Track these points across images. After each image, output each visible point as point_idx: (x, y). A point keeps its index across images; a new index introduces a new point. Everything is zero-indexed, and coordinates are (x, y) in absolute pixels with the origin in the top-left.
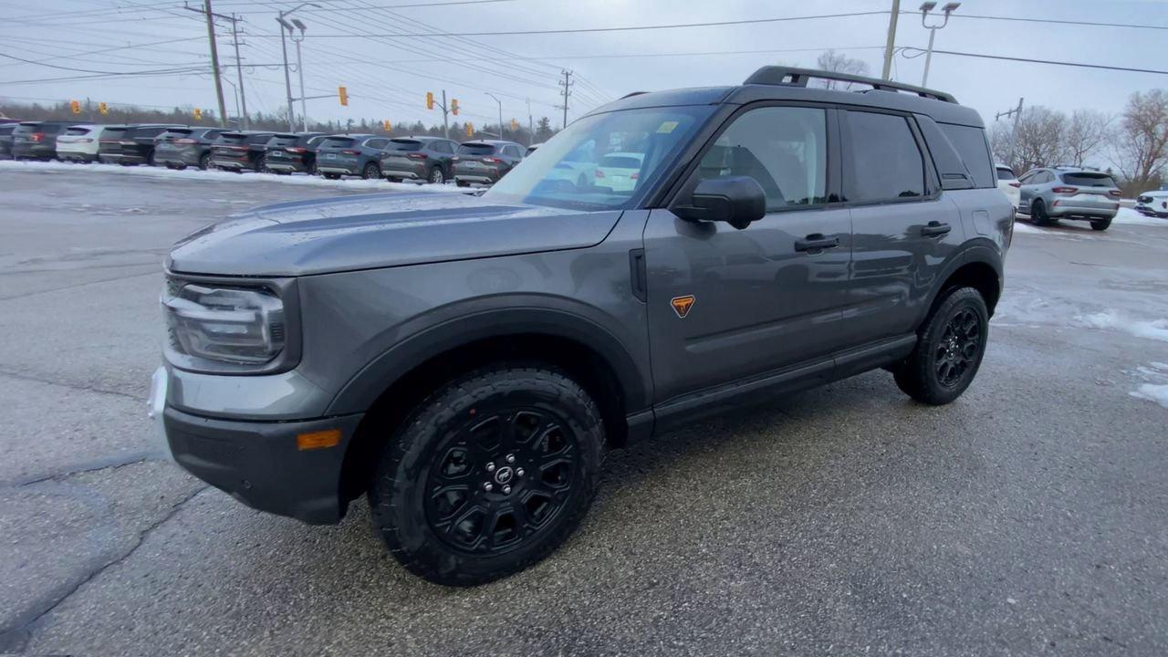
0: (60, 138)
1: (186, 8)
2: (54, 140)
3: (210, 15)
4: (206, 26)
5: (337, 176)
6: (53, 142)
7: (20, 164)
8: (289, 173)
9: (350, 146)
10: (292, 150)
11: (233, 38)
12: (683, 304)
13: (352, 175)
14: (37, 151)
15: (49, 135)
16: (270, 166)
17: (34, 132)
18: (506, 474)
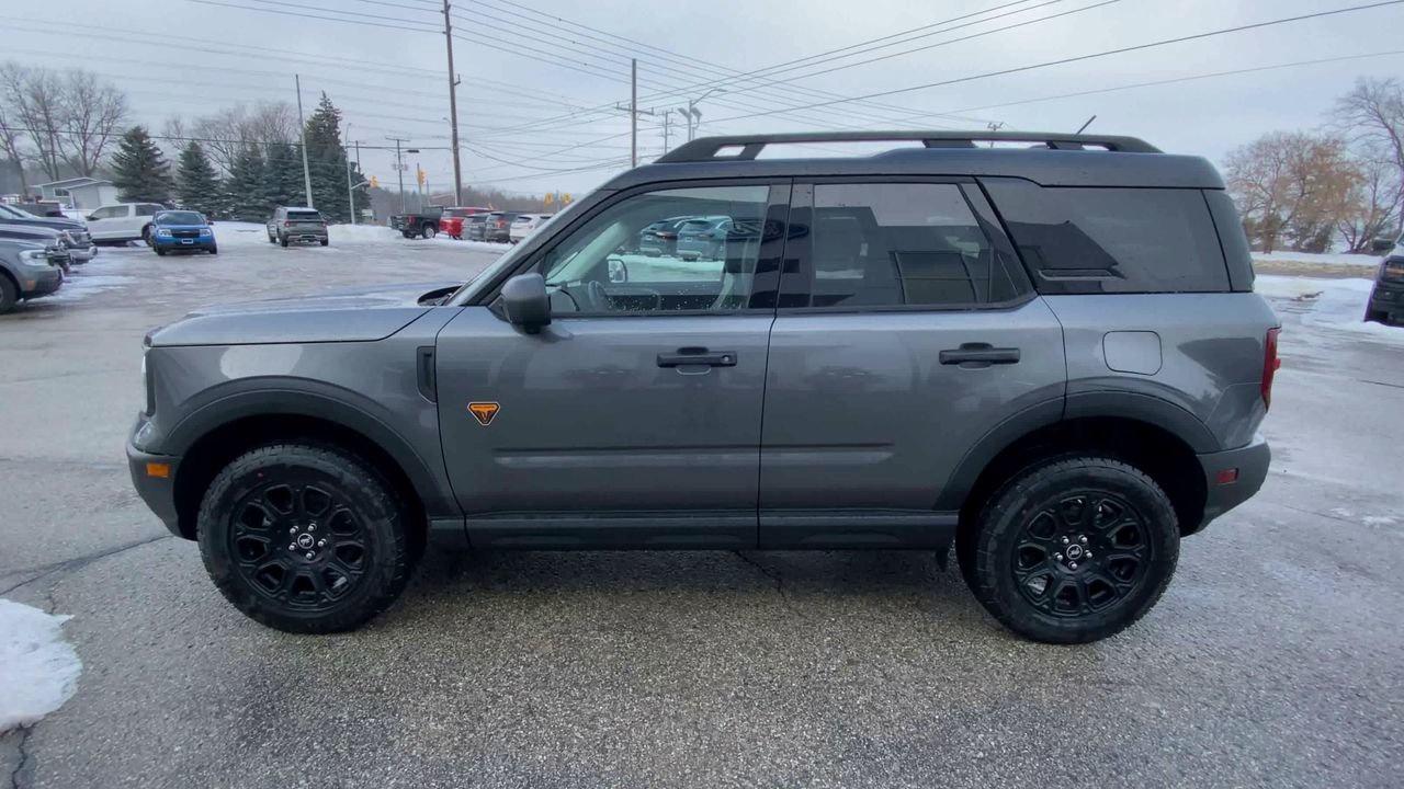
0: (513, 225)
1: (618, 108)
2: (509, 226)
3: (634, 112)
4: (630, 120)
5: (694, 259)
6: (507, 228)
7: (486, 245)
8: (658, 255)
9: (707, 228)
10: (661, 234)
11: (664, 130)
12: (485, 410)
13: (705, 258)
14: (500, 235)
15: (507, 223)
16: (642, 249)
17: (499, 220)
18: (307, 541)
